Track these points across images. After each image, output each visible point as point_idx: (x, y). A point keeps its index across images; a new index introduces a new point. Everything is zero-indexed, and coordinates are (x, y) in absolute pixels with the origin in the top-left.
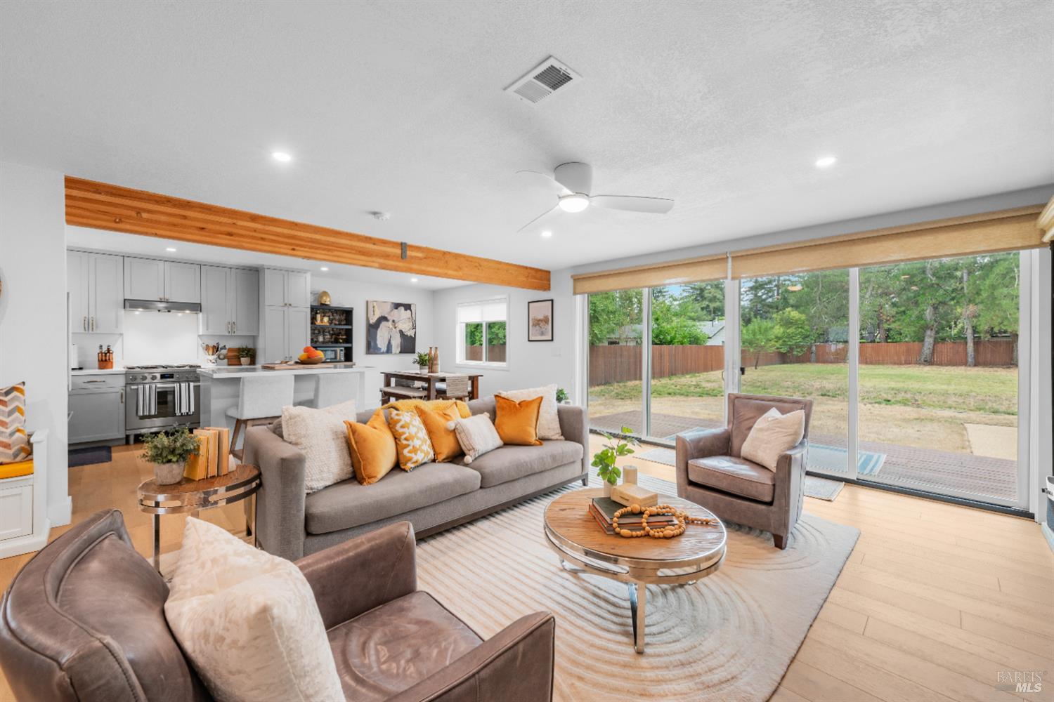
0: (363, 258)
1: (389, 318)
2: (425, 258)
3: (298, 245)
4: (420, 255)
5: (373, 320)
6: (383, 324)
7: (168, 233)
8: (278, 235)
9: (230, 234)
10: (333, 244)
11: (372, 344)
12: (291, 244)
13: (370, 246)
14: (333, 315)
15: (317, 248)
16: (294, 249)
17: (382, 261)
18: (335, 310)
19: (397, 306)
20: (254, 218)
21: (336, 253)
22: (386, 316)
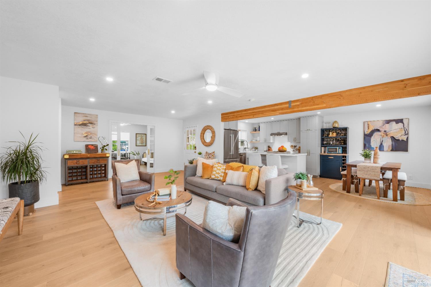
0: (274, 112)
1: (381, 129)
2: (301, 104)
3: (254, 115)
4: (298, 103)
5: (368, 132)
6: (376, 134)
7: (232, 120)
8: (250, 113)
9: (241, 116)
10: (263, 111)
11: (367, 145)
12: (252, 115)
13: (276, 107)
14: (341, 132)
15: (259, 114)
16: (253, 116)
17: (280, 111)
18: (342, 129)
19: (388, 122)
20: (246, 110)
21: (264, 114)
22: (378, 129)
